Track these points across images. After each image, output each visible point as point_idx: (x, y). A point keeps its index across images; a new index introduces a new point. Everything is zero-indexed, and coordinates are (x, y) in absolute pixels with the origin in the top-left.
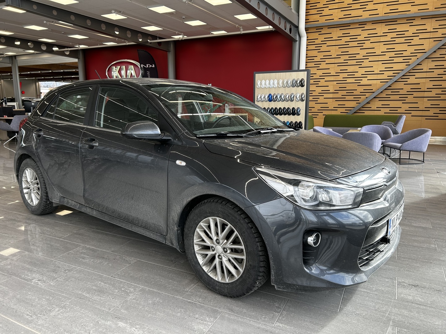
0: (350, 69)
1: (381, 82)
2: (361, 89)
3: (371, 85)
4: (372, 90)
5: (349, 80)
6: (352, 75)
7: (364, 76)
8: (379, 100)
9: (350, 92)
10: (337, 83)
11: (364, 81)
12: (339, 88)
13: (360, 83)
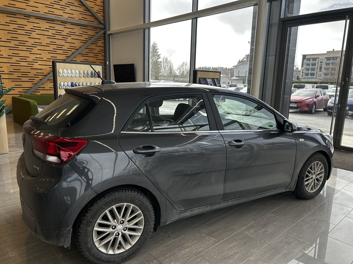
0: (22, 54)
1: (49, 68)
2: (34, 72)
3: (42, 69)
4: (44, 73)
5: (22, 64)
6: (24, 59)
7: (35, 61)
8: (50, 82)
9: (25, 74)
10: (10, 65)
11: (36, 66)
12: (14, 69)
13: (33, 67)
